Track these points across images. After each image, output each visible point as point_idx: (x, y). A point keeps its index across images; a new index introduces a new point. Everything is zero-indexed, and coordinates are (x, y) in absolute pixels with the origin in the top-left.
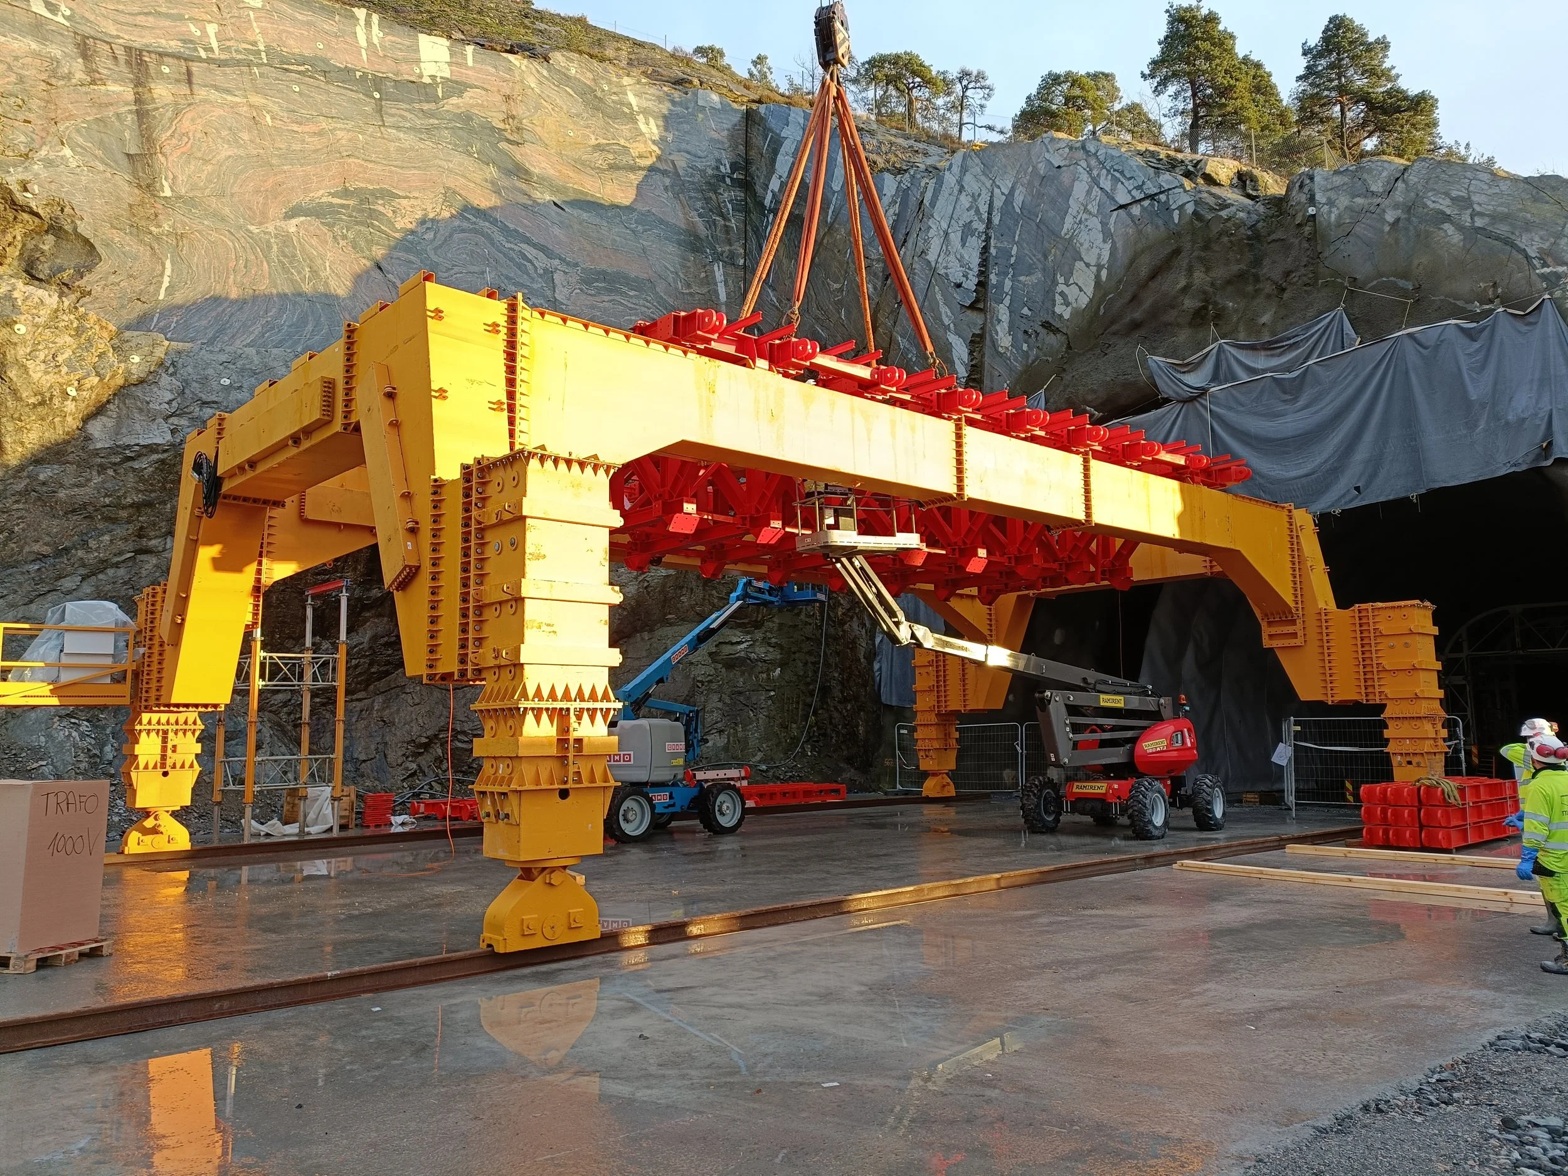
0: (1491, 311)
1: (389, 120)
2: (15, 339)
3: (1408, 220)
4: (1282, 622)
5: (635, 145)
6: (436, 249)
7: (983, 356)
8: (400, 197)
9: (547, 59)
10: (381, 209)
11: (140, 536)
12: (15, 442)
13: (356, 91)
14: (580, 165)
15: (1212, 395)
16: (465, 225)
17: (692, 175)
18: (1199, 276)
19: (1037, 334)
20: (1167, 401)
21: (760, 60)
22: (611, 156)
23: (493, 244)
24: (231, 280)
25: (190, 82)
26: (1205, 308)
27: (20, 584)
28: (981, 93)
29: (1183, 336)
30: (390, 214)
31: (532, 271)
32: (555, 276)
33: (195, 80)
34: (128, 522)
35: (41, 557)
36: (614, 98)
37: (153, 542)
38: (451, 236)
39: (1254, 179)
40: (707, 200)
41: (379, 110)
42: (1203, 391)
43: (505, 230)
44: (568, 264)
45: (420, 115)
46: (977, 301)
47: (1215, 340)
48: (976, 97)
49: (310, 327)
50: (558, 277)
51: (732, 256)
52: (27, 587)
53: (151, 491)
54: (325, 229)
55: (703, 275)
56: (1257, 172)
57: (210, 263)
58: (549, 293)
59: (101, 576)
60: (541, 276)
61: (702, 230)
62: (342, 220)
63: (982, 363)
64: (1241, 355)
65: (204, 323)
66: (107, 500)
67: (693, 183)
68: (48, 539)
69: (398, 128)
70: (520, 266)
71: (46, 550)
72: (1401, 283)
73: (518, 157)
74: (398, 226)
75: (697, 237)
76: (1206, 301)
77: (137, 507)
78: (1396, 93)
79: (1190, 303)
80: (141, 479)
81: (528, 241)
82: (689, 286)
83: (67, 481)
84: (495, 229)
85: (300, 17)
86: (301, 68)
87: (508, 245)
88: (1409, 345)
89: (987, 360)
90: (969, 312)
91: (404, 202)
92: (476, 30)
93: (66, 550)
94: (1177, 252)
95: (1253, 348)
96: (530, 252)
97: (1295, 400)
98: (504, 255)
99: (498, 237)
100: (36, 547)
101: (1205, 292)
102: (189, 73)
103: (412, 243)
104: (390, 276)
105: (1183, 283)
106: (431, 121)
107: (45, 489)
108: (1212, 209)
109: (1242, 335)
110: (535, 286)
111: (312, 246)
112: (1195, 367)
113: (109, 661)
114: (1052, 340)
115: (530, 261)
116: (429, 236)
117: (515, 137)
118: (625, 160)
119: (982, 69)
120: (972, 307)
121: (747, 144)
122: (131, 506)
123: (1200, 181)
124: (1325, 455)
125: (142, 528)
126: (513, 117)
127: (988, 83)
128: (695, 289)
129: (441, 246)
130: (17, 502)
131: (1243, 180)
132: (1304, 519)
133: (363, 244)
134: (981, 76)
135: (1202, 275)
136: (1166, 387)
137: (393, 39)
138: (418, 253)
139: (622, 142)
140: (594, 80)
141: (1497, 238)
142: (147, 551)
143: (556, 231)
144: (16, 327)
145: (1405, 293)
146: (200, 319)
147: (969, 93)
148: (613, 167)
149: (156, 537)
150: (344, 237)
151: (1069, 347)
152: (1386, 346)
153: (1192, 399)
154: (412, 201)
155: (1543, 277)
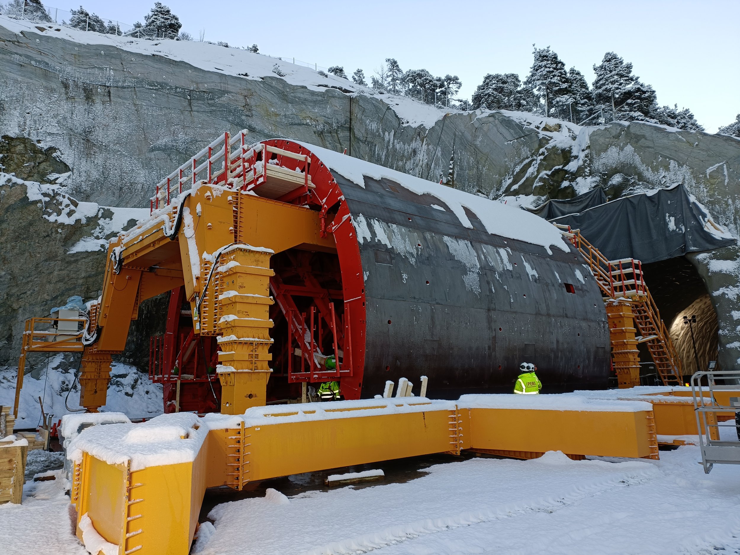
1: (194, 108)
5: (301, 114)
8: (199, 141)
10: (190, 146)
12: (36, 252)
13: (180, 97)
14: (277, 124)
21: (359, 72)
22: (290, 120)
25: (110, 96)
28: (456, 86)
30: (194, 148)
33: (112, 95)
36: (292, 94)
41: (190, 104)
45: (208, 105)
48: (454, 87)
54: (166, 156)
62: (174, 152)
64: (559, 206)
66: (74, 276)
69: (198, 111)
73: (250, 122)
77: (86, 278)
80: (89, 267)
83: (57, 268)
85: (156, 66)
86: (157, 88)
91: (201, 143)
102: (109, 92)
106: (212, 108)
117: (248, 113)
118: (296, 121)
119: (455, 75)
121: (351, 112)
122: (83, 278)
126: (248, 105)
127: (459, 81)
130: (36, 277)
134: (455, 78)
137: (195, 73)
139: (295, 113)
140: (283, 87)
144: (38, 205)
147: (451, 86)
148: (291, 124)
150: (175, 159)
154: (204, 143)
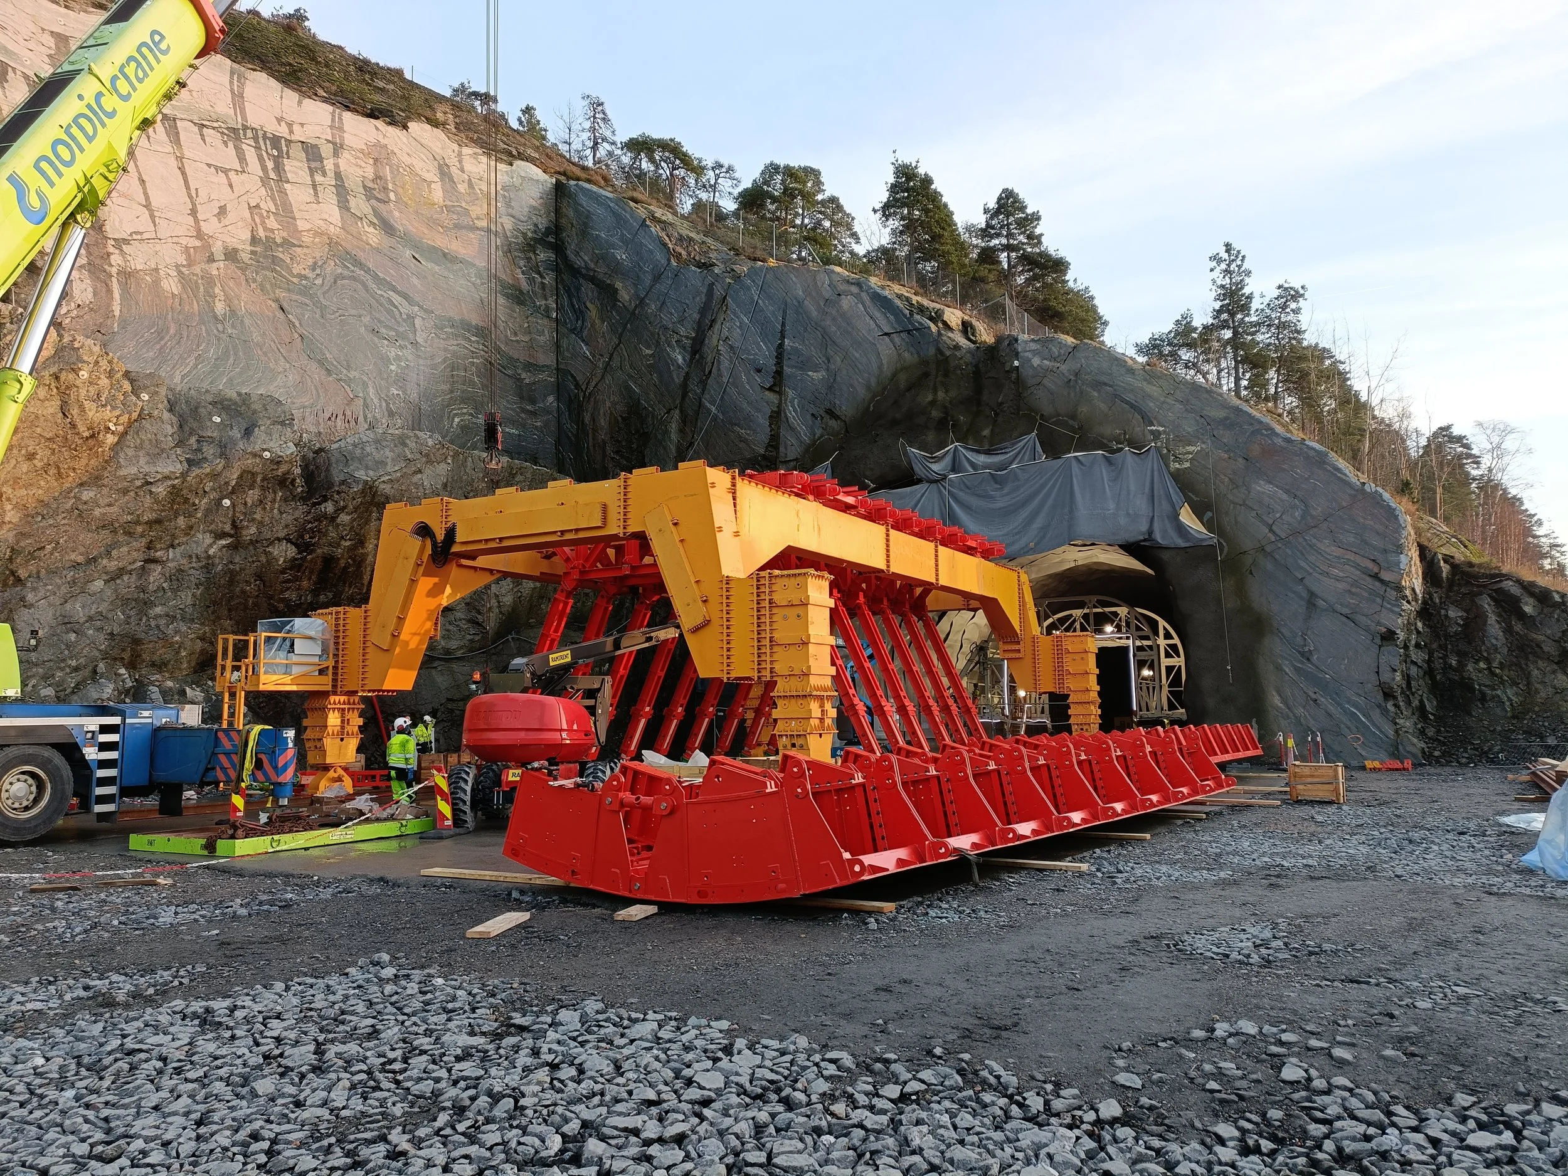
0: (1122, 449)
1: (285, 176)
2: (78, 382)
3: (1076, 381)
4: (1011, 642)
5: (474, 208)
6: (324, 293)
7: (779, 428)
8: (295, 246)
9: (405, 127)
10: (281, 255)
11: (149, 548)
12: (69, 468)
14: (432, 223)
15: (950, 480)
16: (346, 273)
17: (517, 237)
18: (941, 395)
19: (822, 418)
20: (919, 481)
21: (528, 110)
22: (455, 217)
23: (367, 291)
24: (170, 316)
26: (946, 418)
27: (59, 588)
28: (730, 183)
29: (931, 436)
30: (288, 261)
31: (398, 316)
32: (416, 321)
34: (142, 536)
35: (76, 565)
36: (458, 165)
37: (159, 553)
38: (335, 282)
39: (972, 327)
40: (529, 259)
41: (277, 167)
42: (944, 477)
43: (375, 277)
44: (426, 311)
45: (309, 172)
46: (774, 385)
47: (953, 443)
49: (231, 361)
50: (418, 322)
51: (547, 309)
52: (64, 589)
53: (162, 511)
54: (239, 273)
55: (526, 325)
56: (974, 322)
57: (152, 301)
58: (411, 336)
59: (118, 581)
60: (404, 320)
61: (525, 286)
62: (252, 265)
63: (778, 434)
64: (969, 455)
65: (151, 354)
66: (129, 518)
67: (517, 244)
68: (82, 549)
69: (292, 183)
70: (389, 311)
71: (80, 559)
72: (1071, 422)
73: (385, 213)
74: (295, 272)
75: (521, 292)
76: (946, 413)
77: (150, 523)
78: (1044, 255)
79: (936, 414)
80: (157, 502)
81: (394, 290)
82: (516, 334)
83: (102, 502)
84: (368, 277)
86: (215, 125)
87: (379, 292)
88: (1074, 463)
89: (783, 432)
90: (767, 393)
91: (299, 250)
92: (334, 88)
93: (95, 559)
94: (926, 375)
95: (978, 452)
96: (396, 299)
97: (1002, 489)
98: (377, 301)
99: (372, 285)
100: (73, 556)
101: (945, 407)
103: (305, 287)
104: (290, 316)
105: (930, 398)
106: (318, 178)
107: (85, 507)
108: (949, 348)
109: (970, 442)
110: (401, 329)
111: (230, 288)
112: (938, 460)
113: (316, 660)
114: (833, 423)
115: (396, 307)
116: (319, 281)
117: (381, 196)
118: (466, 221)
119: (732, 163)
120: (770, 389)
121: (557, 211)
122: (146, 523)
123: (940, 325)
124: (1016, 524)
125: (151, 541)
126: (381, 178)
127: (736, 175)
128: (520, 337)
129: (328, 290)
130: (64, 518)
131: (966, 327)
132: (1024, 578)
133: (268, 286)
134: (730, 169)
135: (943, 395)
136: (919, 470)
137: (286, 101)
138: (311, 297)
139: (464, 204)
140: (442, 148)
141: (1127, 402)
142: (155, 561)
143: (415, 281)
144: (81, 373)
145: (1073, 430)
146: (148, 351)
148: (457, 226)
149: (161, 549)
150: (255, 281)
151: (847, 431)
152: (1059, 462)
153: (936, 481)
154: (305, 250)
155: (1152, 432)
